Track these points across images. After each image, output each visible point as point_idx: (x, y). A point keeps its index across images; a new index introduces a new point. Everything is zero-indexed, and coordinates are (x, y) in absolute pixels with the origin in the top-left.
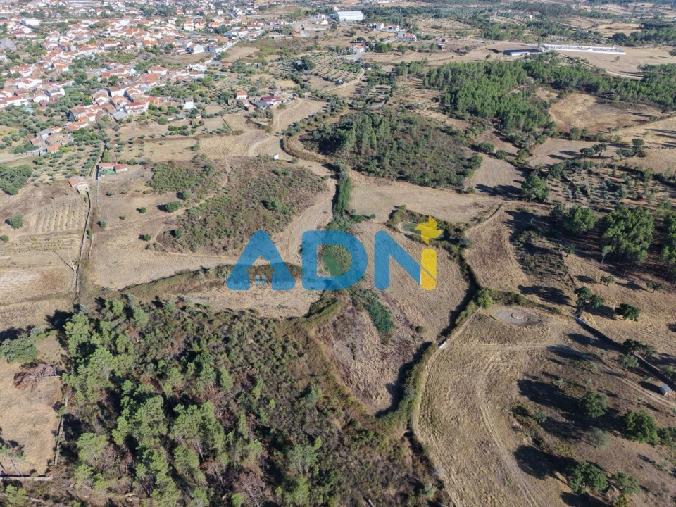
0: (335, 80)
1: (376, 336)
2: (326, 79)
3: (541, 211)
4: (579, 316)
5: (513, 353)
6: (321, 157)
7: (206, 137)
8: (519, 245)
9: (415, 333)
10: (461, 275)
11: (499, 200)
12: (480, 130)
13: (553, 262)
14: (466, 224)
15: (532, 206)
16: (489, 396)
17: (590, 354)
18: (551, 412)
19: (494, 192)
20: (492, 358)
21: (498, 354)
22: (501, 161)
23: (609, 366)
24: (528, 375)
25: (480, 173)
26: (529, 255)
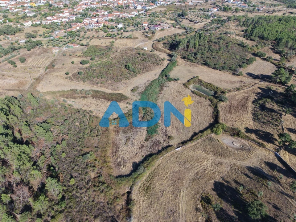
0: (195, 21)
1: (144, 136)
2: (191, 21)
3: (280, 89)
4: (278, 152)
5: (221, 164)
6: (168, 51)
7: (120, 39)
8: (257, 105)
9: (167, 139)
10: (211, 115)
11: (257, 81)
12: (262, 46)
13: (274, 117)
14: (229, 90)
15: (276, 86)
16: (191, 184)
17: (273, 177)
18: (227, 206)
19: (255, 77)
20: (205, 163)
21: (211, 161)
22: (268, 62)
23: (283, 187)
24: (223, 179)
25: (252, 67)
26: (260, 111)
